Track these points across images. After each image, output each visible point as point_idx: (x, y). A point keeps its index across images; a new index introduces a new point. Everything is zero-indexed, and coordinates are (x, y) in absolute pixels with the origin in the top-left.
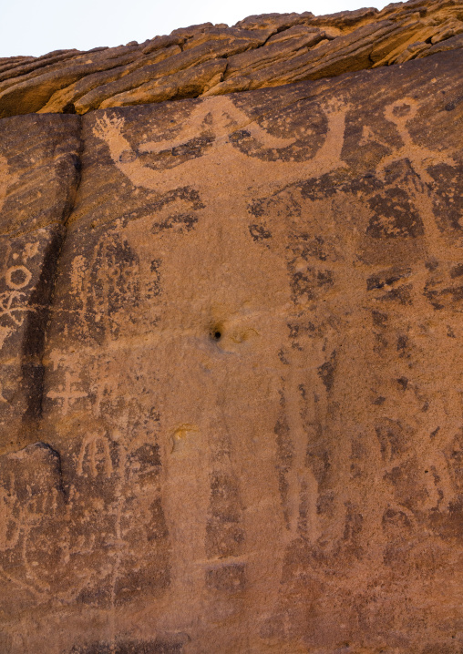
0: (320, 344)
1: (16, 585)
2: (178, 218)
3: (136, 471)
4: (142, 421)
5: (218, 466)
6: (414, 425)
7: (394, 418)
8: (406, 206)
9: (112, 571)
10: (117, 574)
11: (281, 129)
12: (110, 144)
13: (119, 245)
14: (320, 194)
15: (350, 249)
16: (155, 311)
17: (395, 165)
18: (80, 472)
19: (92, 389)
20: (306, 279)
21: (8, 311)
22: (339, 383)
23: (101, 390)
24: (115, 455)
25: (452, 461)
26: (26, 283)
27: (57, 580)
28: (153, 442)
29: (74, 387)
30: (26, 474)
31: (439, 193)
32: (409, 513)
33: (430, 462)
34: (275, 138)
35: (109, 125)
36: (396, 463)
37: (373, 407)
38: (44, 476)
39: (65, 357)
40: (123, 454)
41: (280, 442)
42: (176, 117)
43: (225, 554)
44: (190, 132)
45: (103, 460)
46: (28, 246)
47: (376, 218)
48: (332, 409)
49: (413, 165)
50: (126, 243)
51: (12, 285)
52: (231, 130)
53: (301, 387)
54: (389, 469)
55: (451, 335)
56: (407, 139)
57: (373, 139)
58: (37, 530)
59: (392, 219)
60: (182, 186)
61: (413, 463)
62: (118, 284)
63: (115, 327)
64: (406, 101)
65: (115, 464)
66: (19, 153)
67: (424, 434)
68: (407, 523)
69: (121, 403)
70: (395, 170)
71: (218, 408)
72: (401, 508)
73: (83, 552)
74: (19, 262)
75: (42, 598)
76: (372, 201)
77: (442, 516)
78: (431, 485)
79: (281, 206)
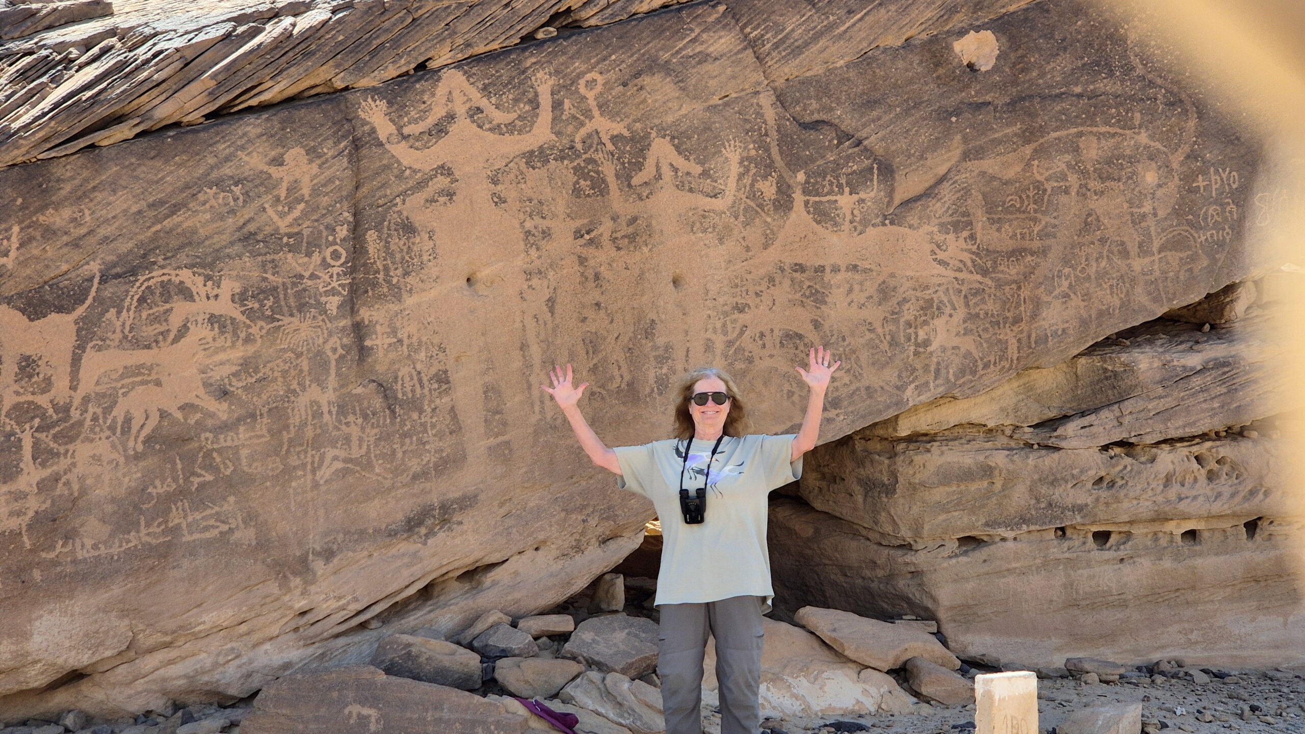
0: (546, 283)
1: (369, 478)
2: (441, 193)
3: (435, 390)
4: (434, 354)
5: (487, 379)
6: (605, 334)
7: (593, 331)
8: (598, 172)
9: (429, 458)
10: (433, 459)
11: (506, 105)
12: (376, 125)
13: (402, 220)
14: (539, 164)
15: (561, 207)
16: (435, 272)
17: (589, 136)
18: (400, 396)
19: (399, 335)
20: (533, 235)
21: (335, 284)
22: (558, 309)
23: (406, 335)
24: (420, 381)
25: (628, 355)
26: (343, 260)
27: (396, 469)
28: (443, 368)
29: (385, 336)
30: (365, 404)
31: (618, 159)
32: (604, 392)
33: (615, 357)
34: (501, 114)
35: (374, 108)
36: (595, 361)
37: (580, 325)
38: (378, 402)
39: (373, 313)
40: (425, 379)
41: (524, 357)
42: (425, 98)
43: (497, 435)
44: (438, 112)
45: (414, 386)
46: (338, 228)
47: (577, 182)
48: (555, 328)
49: (601, 135)
50: (408, 218)
51: (332, 263)
52: (468, 105)
53: (535, 317)
54: (591, 365)
55: (627, 268)
56: (596, 112)
57: (572, 112)
58: (379, 439)
59: (588, 183)
60: (440, 163)
61: (605, 359)
62: (407, 253)
63: (409, 287)
64: (593, 75)
65: (422, 387)
66: (312, 144)
67: (611, 339)
68: (603, 398)
69: (420, 343)
70: (589, 141)
71: (483, 338)
72: (599, 390)
73: (410, 449)
74: (334, 243)
75: (387, 483)
76: (574, 168)
77: (622, 391)
78: (616, 373)
79: (512, 176)
